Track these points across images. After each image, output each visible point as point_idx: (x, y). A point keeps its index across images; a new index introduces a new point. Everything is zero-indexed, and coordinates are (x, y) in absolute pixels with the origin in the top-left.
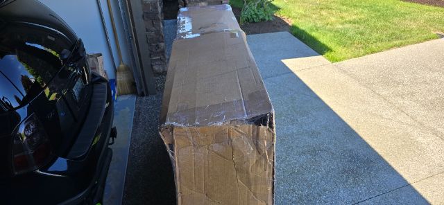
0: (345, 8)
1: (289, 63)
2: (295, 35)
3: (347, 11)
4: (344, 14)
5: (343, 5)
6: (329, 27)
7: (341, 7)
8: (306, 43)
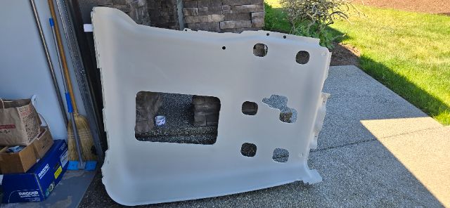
0: (434, 35)
1: (375, 127)
2: (368, 72)
3: (439, 39)
4: (439, 44)
5: (432, 31)
6: (419, 61)
7: (430, 33)
8: (387, 86)
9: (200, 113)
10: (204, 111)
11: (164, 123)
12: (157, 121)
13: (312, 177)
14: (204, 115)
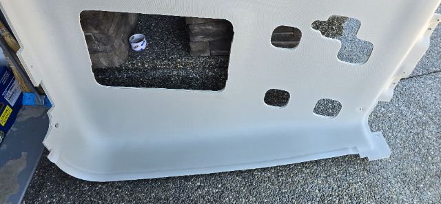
9: (199, 38)
10: (206, 35)
11: (143, 47)
12: (134, 45)
13: (374, 147)
14: (206, 40)
